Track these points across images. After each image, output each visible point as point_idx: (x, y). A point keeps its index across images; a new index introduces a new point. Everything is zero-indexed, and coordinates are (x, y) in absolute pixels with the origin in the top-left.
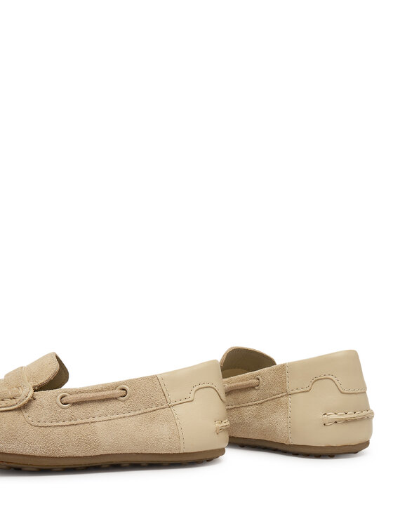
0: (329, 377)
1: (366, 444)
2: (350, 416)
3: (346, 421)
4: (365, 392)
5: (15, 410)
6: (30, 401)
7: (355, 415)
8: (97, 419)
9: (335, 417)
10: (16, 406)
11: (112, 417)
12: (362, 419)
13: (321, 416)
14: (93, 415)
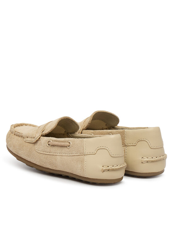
0: (145, 140)
1: (162, 172)
2: (155, 159)
3: (152, 162)
4: (163, 147)
5: (33, 143)
6: (37, 141)
7: (157, 159)
8: (58, 154)
9: (147, 159)
10: (32, 142)
11: (64, 155)
12: (160, 160)
13: (141, 159)
14: (57, 152)
